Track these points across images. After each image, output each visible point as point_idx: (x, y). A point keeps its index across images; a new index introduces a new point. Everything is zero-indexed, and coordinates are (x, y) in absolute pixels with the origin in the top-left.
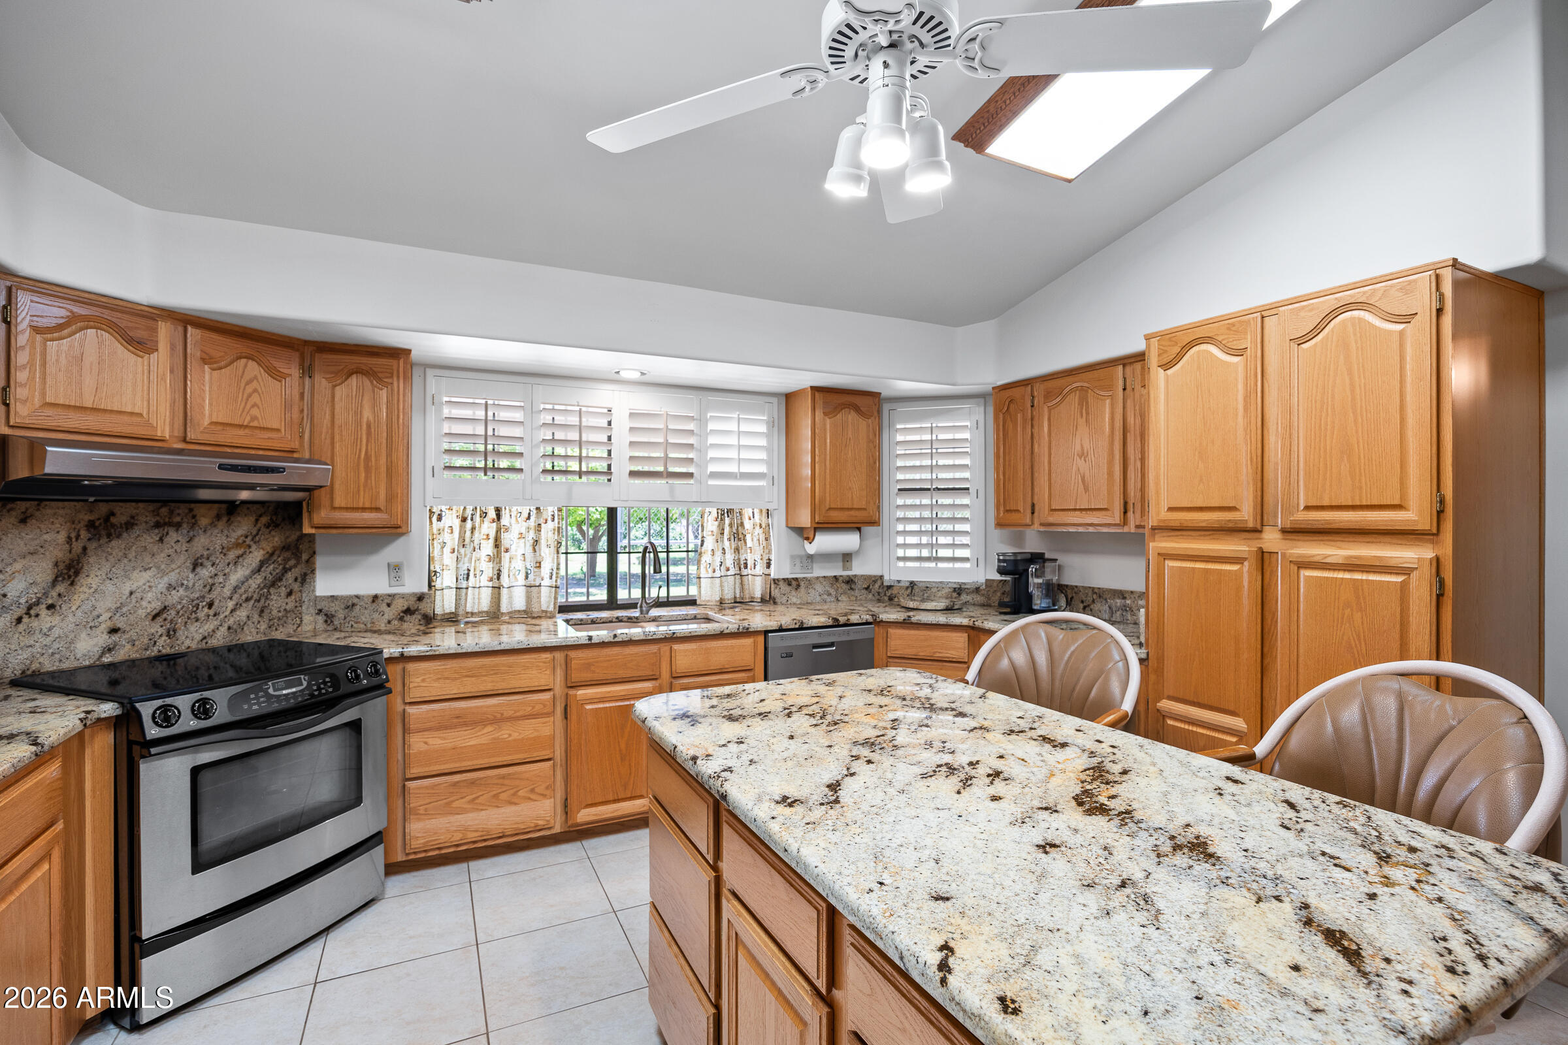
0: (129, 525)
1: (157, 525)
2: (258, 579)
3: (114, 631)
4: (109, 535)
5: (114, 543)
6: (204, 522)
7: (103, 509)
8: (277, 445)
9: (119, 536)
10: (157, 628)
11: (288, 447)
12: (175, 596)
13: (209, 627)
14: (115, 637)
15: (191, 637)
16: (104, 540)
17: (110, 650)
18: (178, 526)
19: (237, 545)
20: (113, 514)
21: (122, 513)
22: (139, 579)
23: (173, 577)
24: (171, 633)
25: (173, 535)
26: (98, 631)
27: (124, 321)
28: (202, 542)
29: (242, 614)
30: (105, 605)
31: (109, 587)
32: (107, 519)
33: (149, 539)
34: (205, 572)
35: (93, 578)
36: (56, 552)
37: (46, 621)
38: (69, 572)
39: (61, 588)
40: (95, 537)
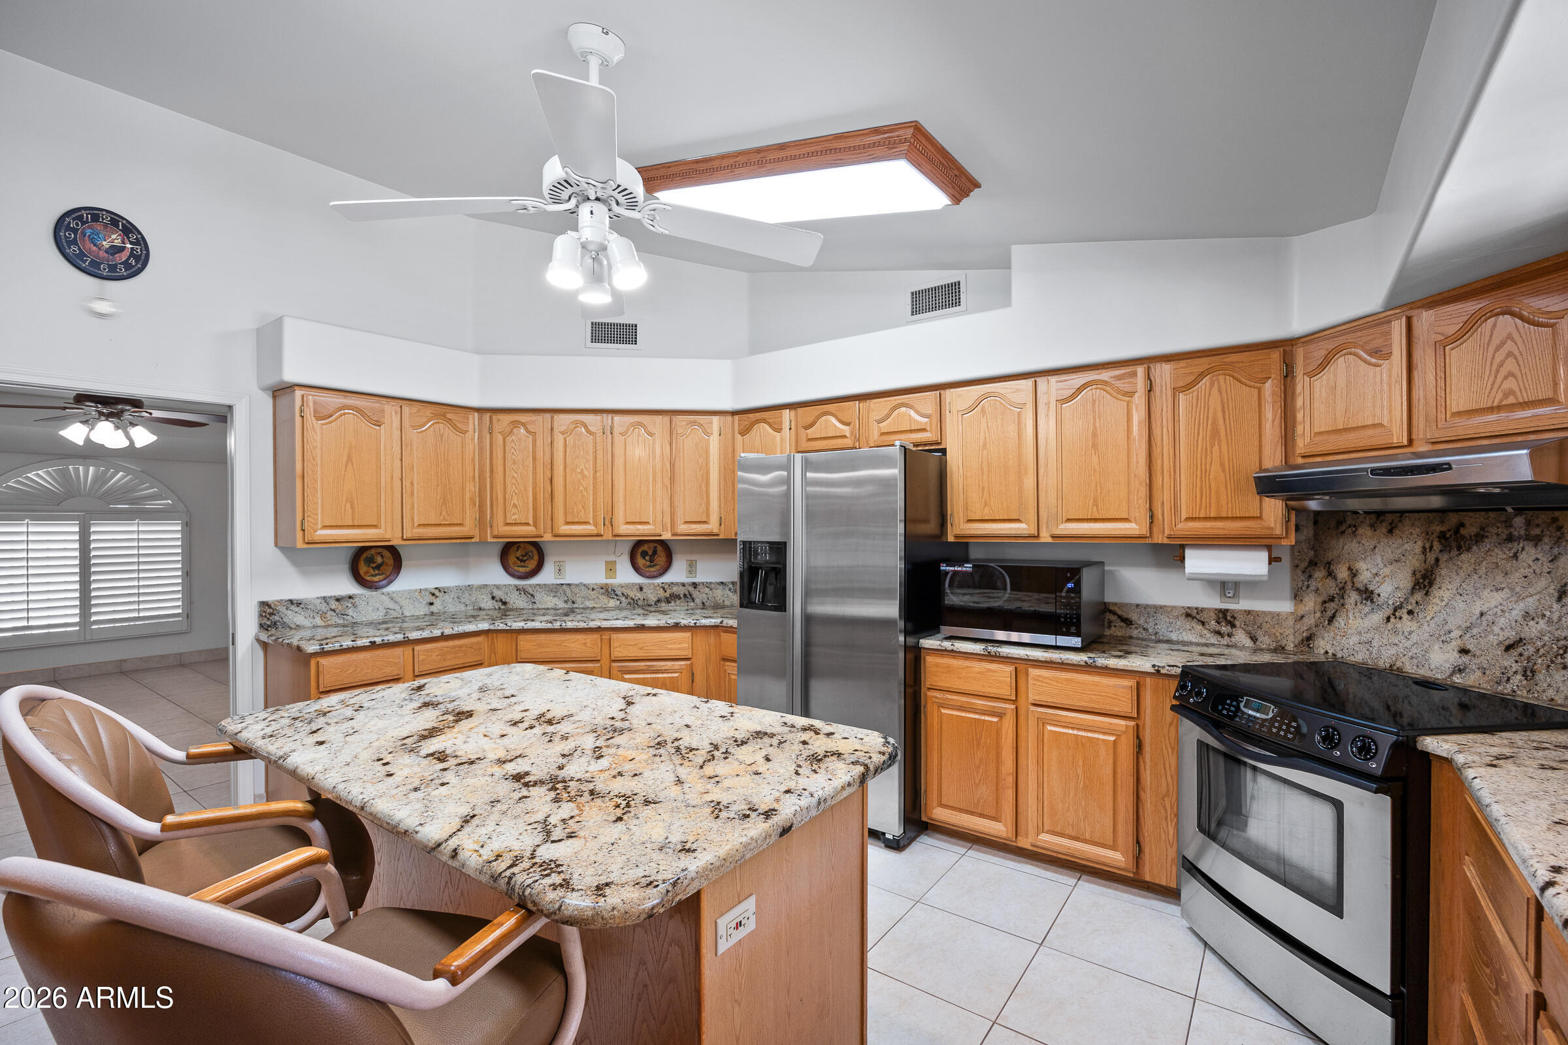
0: (1479, 538)
1: (1511, 538)
3: (1465, 651)
4: (1459, 548)
5: (1464, 556)
7: (1453, 519)
9: (1469, 549)
14: (1465, 659)
16: (1454, 552)
17: (1460, 671)
18: (1537, 540)
20: (1462, 525)
21: (1472, 523)
23: (1530, 604)
25: (1531, 552)
26: (1449, 647)
30: (1456, 621)
31: (1460, 604)
32: (1457, 531)
35: (1445, 591)
36: (1414, 561)
37: (1407, 624)
38: (1424, 582)
39: (1418, 596)
40: (1446, 548)
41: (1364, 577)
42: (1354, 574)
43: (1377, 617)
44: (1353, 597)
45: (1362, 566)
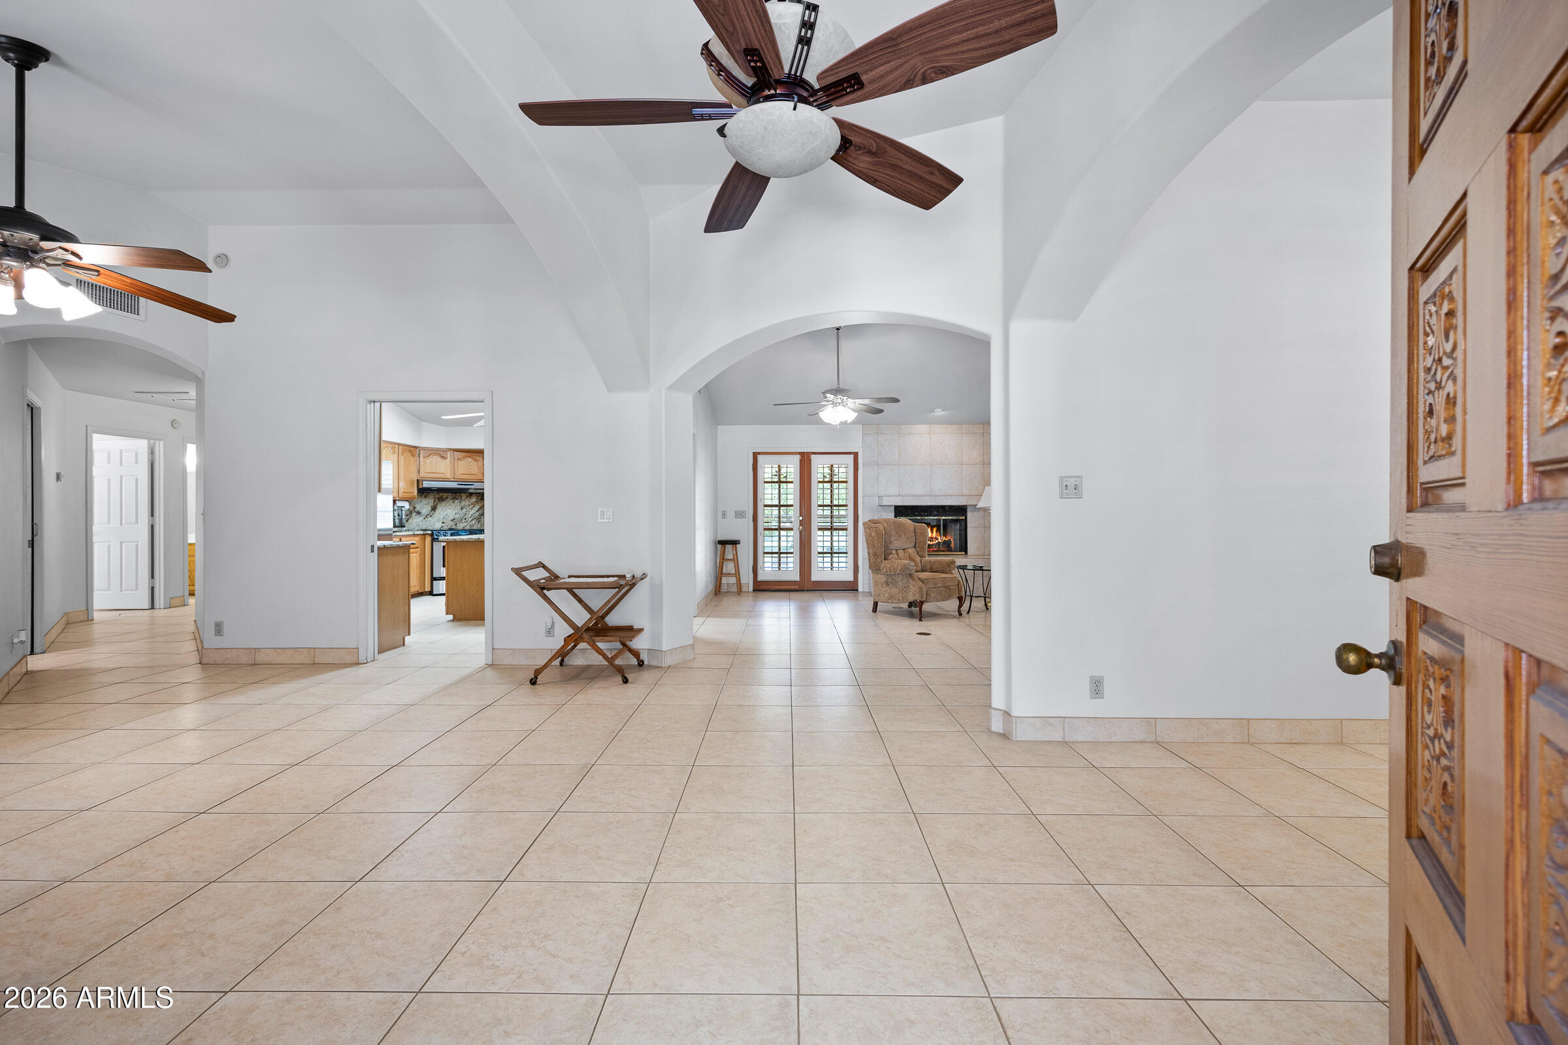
0: (447, 498)
1: (453, 498)
2: (478, 513)
3: (443, 523)
5: (443, 503)
6: (464, 498)
7: (441, 494)
8: (477, 478)
9: (444, 501)
10: (452, 523)
11: (479, 478)
12: (457, 516)
13: (465, 524)
15: (460, 526)
16: (441, 502)
18: (457, 499)
19: (472, 504)
20: (443, 496)
21: (445, 495)
22: (449, 511)
23: (456, 511)
24: (456, 524)
25: (456, 501)
27: (441, 453)
28: (463, 503)
29: (474, 522)
30: (441, 517)
31: (442, 513)
32: (442, 498)
33: (451, 502)
34: (464, 511)
35: (439, 510)
36: (432, 504)
37: (430, 519)
38: (434, 509)
39: (433, 512)
40: (439, 501)
41: (418, 509)
42: (414, 508)
43: (422, 518)
44: (415, 514)
45: (417, 506)
